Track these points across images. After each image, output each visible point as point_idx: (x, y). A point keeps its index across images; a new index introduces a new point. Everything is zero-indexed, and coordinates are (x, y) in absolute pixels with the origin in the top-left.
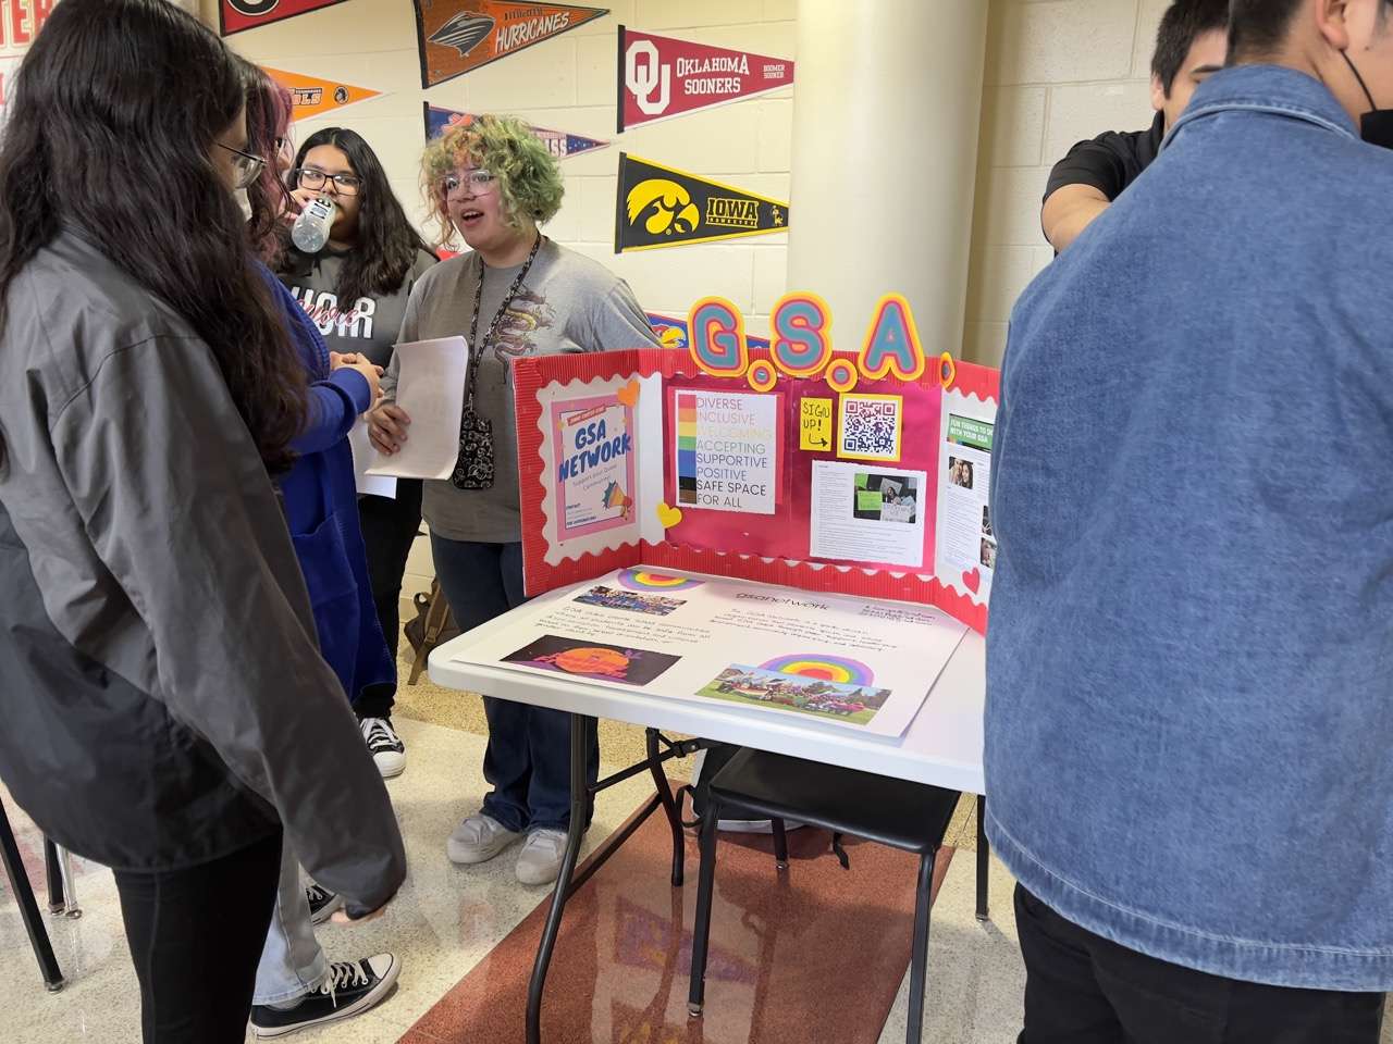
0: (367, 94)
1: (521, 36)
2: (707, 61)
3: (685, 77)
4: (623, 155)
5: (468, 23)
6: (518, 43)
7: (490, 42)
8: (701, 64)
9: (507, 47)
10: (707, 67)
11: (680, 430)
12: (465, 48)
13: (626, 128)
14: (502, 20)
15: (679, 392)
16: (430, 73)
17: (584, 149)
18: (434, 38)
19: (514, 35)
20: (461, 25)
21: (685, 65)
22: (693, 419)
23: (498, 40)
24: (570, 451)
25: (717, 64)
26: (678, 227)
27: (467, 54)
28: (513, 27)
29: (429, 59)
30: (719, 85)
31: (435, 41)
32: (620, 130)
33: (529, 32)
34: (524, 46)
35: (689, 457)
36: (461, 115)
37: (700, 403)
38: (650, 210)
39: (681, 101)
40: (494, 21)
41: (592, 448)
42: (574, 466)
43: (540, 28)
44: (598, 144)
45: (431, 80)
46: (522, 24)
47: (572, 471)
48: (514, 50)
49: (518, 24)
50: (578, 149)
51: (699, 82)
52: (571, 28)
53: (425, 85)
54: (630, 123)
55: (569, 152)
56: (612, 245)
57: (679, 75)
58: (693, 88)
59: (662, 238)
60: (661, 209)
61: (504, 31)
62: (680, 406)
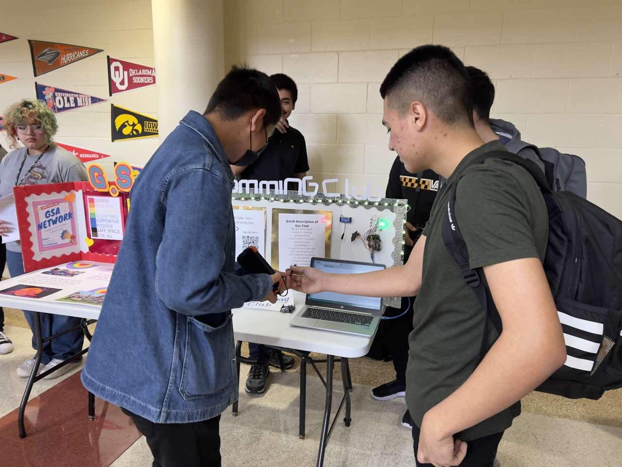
0: (12, 78)
1: (71, 58)
2: (140, 71)
3: (133, 76)
4: (112, 105)
5: (51, 52)
6: (70, 61)
7: (59, 60)
8: (138, 72)
9: (66, 62)
10: (140, 73)
11: (90, 210)
12: (50, 62)
13: (113, 95)
14: (64, 52)
15: (88, 197)
16: (37, 71)
17: (97, 102)
18: (38, 58)
19: (69, 57)
20: (48, 53)
21: (133, 72)
22: (94, 206)
23: (62, 59)
24: (42, 219)
25: (144, 72)
26: (134, 132)
27: (51, 64)
28: (68, 55)
29: (36, 66)
30: (145, 80)
31: (38, 59)
32: (111, 95)
33: (74, 56)
34: (72, 62)
35: (94, 220)
36: (50, 87)
37: (95, 201)
38: (123, 126)
39: (132, 85)
40: (60, 52)
41: (54, 218)
42: (45, 224)
43: (78, 55)
44: (103, 100)
45: (37, 74)
46: (71, 54)
47: (44, 226)
48: (69, 63)
49: (69, 53)
50: (96, 102)
51: (138, 78)
52: (90, 56)
53: (35, 76)
54: (115, 92)
55: (92, 103)
56: (111, 139)
57: (131, 75)
58: (136, 80)
59: (128, 136)
60: (128, 125)
61: (65, 56)
62: (89, 202)
